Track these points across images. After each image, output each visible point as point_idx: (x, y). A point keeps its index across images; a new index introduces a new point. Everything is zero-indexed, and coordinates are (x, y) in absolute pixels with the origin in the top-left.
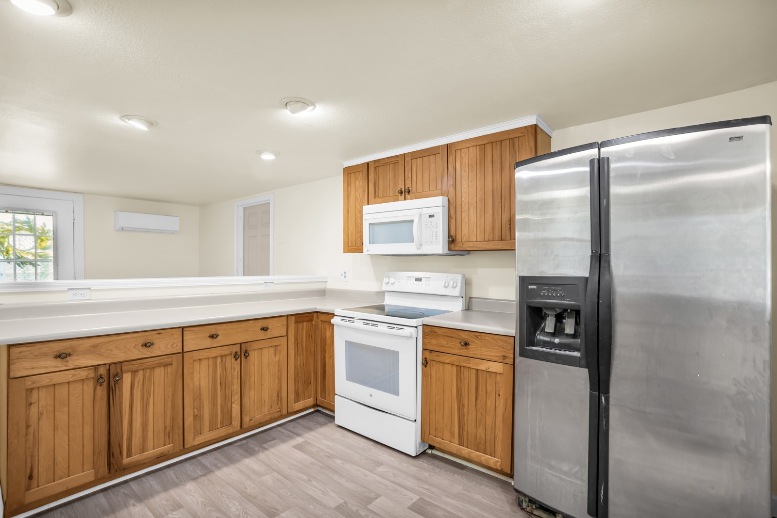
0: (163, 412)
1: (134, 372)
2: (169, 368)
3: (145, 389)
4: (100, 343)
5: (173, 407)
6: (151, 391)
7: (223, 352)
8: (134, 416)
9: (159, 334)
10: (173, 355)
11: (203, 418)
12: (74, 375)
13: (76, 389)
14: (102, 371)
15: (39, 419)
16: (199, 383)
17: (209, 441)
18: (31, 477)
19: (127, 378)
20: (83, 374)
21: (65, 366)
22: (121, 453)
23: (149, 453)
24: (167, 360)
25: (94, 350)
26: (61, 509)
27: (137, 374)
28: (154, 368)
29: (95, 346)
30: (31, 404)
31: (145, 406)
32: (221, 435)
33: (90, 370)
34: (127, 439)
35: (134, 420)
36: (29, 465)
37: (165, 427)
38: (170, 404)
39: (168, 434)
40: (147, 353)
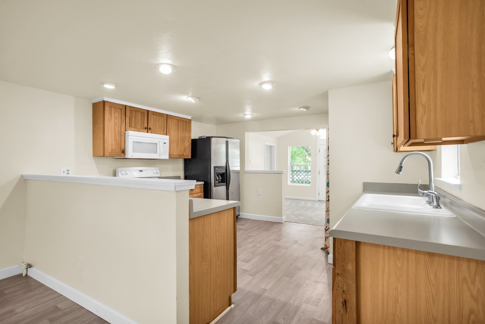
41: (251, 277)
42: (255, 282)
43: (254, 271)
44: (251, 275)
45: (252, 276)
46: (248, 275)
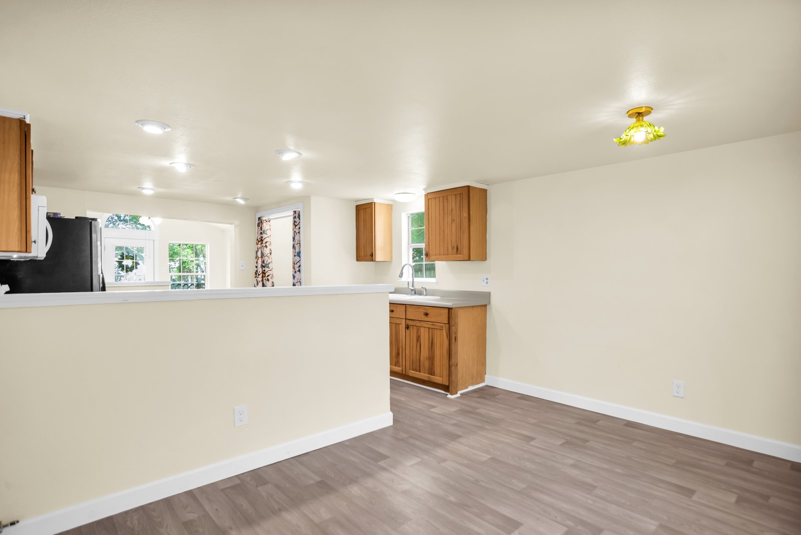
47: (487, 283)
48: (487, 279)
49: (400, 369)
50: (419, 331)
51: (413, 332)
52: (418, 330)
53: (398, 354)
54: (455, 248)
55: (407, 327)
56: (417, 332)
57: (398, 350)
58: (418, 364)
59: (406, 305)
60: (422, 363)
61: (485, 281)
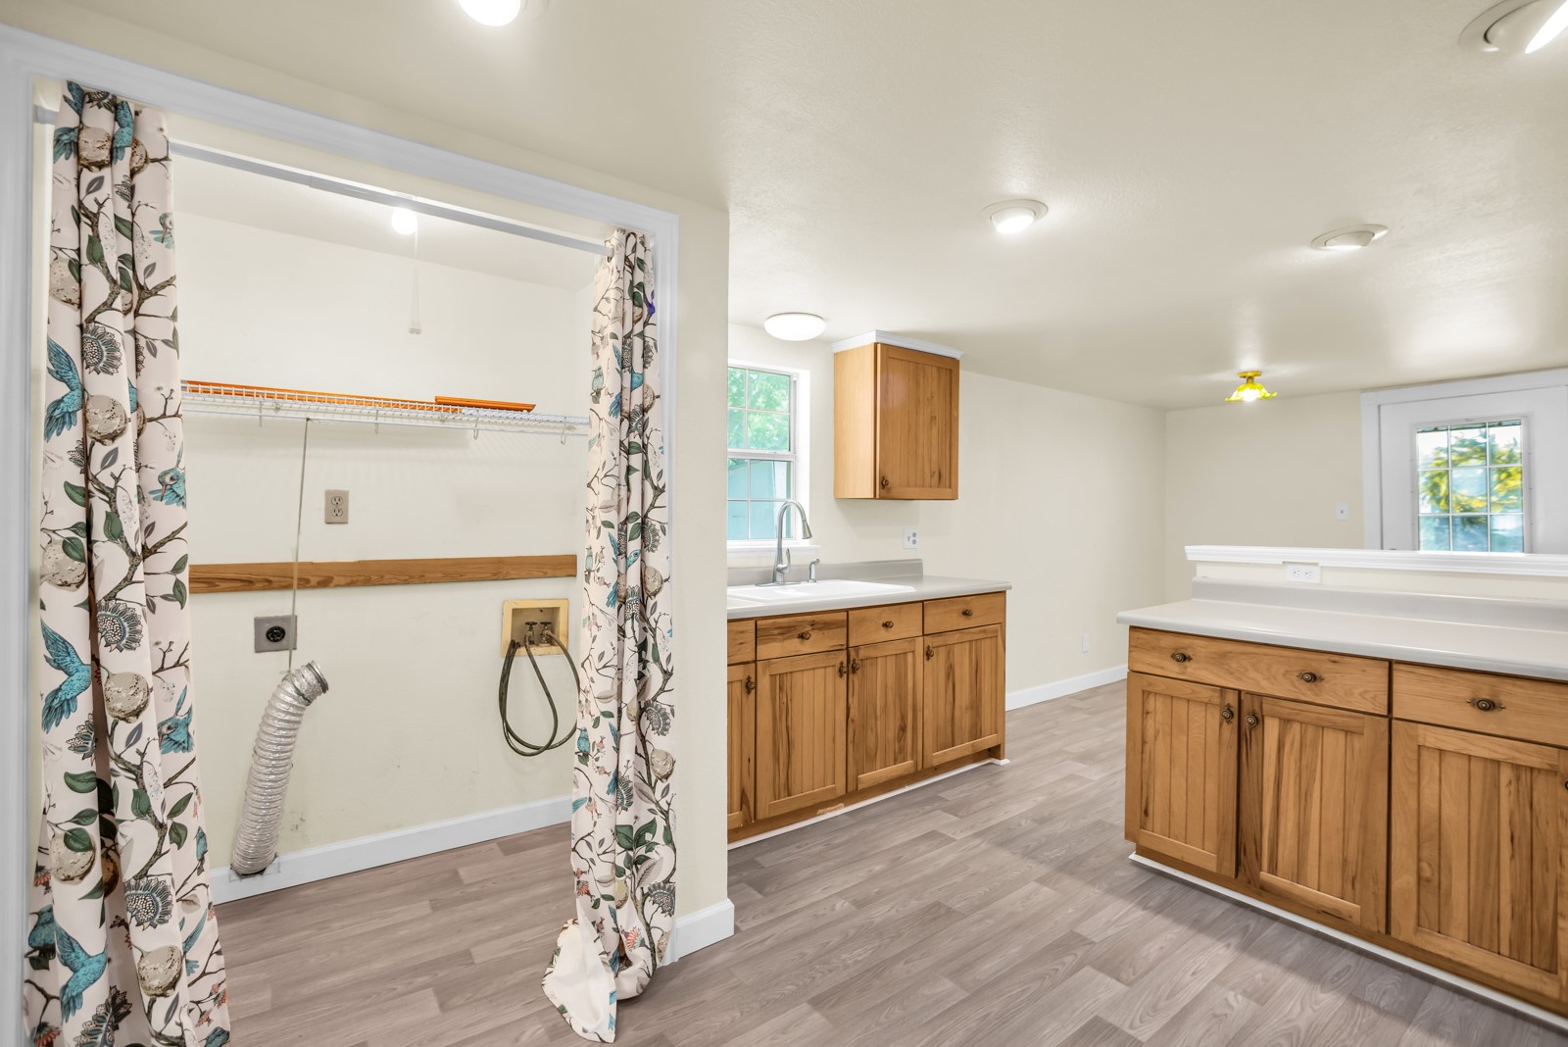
0: (1340, 826)
1: (1286, 722)
2: (1358, 743)
3: (1304, 763)
4: (1230, 653)
5: (1364, 827)
6: (1315, 770)
7: (1517, 755)
8: (1283, 803)
9: (1334, 662)
10: (1367, 717)
11: (1449, 895)
12: (1193, 692)
13: (1197, 713)
14: (1231, 699)
15: (1156, 737)
16: (1436, 805)
17: (1465, 966)
18: (1146, 813)
19: (1272, 727)
20: (1205, 694)
21: (1183, 673)
22: (1258, 856)
23: (1307, 891)
24: (1352, 722)
25: (1221, 659)
26: (1177, 885)
27: (1289, 726)
28: (1323, 727)
29: (1224, 655)
30: (1148, 713)
31: (1303, 793)
32: (1508, 977)
33: (1214, 691)
34: (1269, 839)
35: (1282, 809)
36: (1145, 796)
37: (1345, 861)
38: (1356, 817)
39: (1351, 879)
40: (1306, 692)
41: (1084, 929)
42: (1070, 911)
43: (1069, 959)
44: (1083, 940)
45: (1079, 936)
46: (1093, 942)
47: (914, 542)
48: (914, 535)
49: (910, 762)
50: (951, 655)
51: (940, 659)
52: (949, 654)
53: (903, 729)
54: (937, 474)
55: (928, 654)
56: (948, 657)
57: (903, 718)
58: (950, 728)
59: (922, 602)
60: (957, 721)
61: (912, 539)
